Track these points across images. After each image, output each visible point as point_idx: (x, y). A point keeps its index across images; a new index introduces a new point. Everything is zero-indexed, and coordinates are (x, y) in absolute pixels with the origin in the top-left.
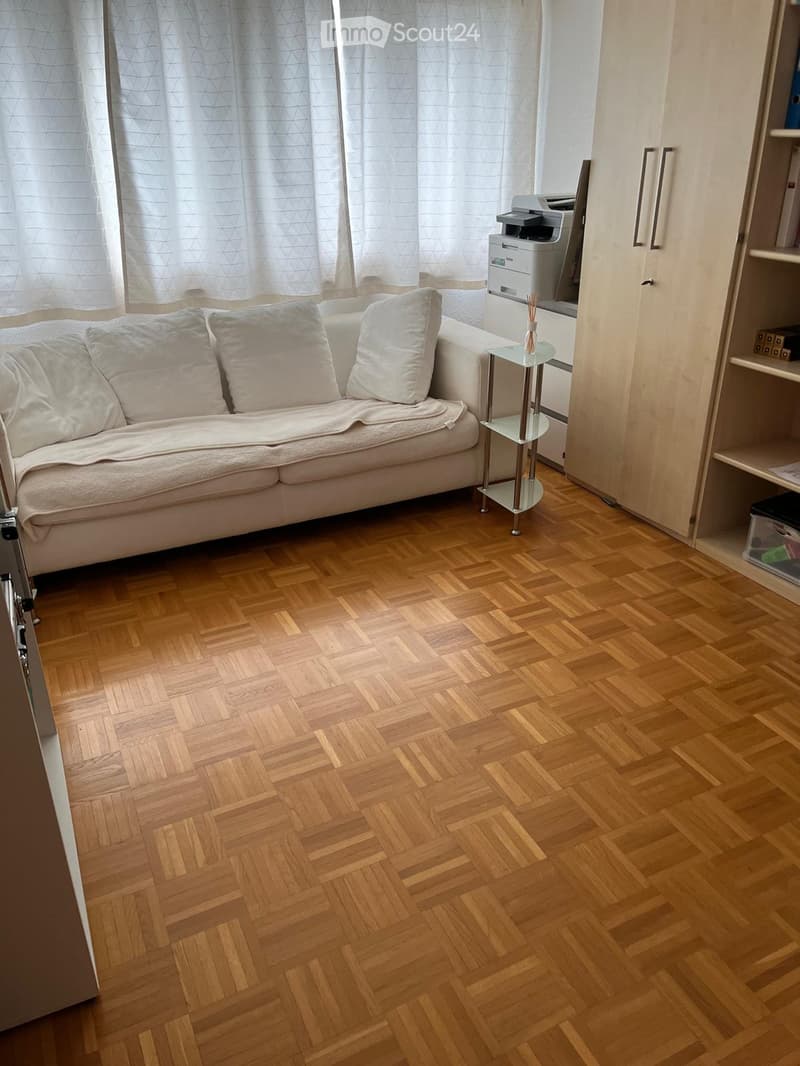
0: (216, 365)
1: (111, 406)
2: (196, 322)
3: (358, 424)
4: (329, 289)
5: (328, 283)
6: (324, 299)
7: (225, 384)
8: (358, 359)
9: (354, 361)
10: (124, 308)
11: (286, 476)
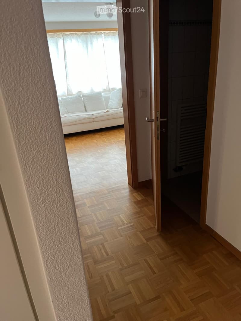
0: (83, 103)
1: (65, 110)
2: (80, 96)
3: (108, 111)
4: (105, 91)
5: (104, 89)
6: (104, 92)
7: (85, 107)
8: (110, 102)
9: (109, 103)
10: (67, 95)
11: (95, 120)
